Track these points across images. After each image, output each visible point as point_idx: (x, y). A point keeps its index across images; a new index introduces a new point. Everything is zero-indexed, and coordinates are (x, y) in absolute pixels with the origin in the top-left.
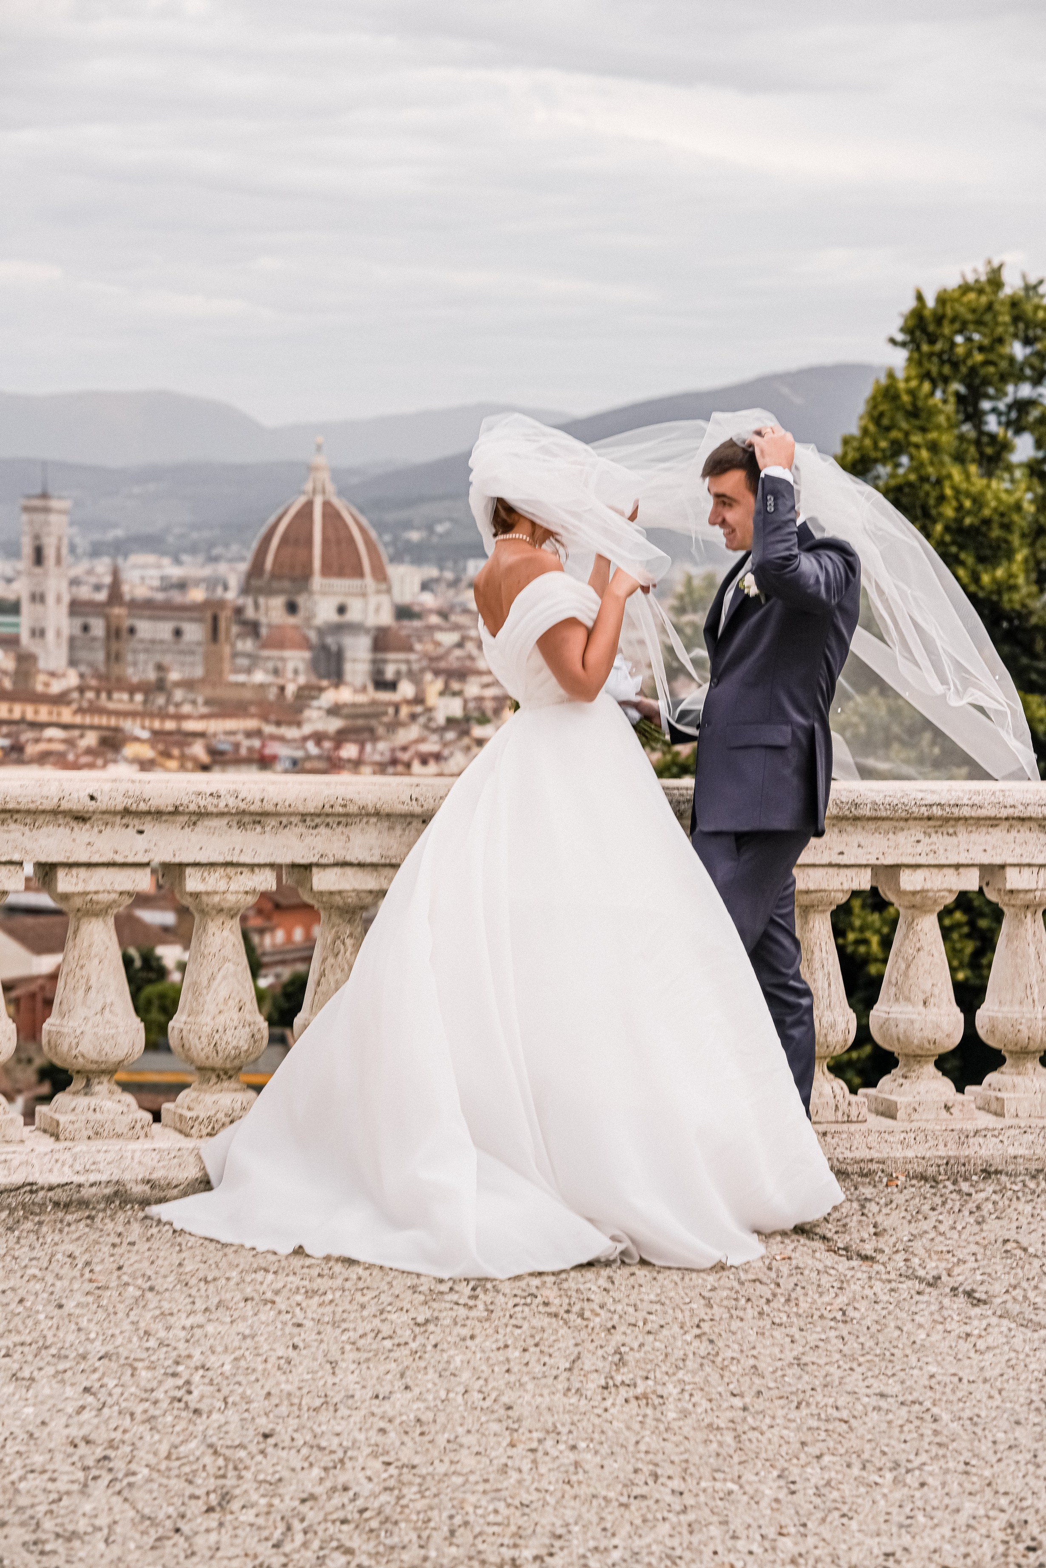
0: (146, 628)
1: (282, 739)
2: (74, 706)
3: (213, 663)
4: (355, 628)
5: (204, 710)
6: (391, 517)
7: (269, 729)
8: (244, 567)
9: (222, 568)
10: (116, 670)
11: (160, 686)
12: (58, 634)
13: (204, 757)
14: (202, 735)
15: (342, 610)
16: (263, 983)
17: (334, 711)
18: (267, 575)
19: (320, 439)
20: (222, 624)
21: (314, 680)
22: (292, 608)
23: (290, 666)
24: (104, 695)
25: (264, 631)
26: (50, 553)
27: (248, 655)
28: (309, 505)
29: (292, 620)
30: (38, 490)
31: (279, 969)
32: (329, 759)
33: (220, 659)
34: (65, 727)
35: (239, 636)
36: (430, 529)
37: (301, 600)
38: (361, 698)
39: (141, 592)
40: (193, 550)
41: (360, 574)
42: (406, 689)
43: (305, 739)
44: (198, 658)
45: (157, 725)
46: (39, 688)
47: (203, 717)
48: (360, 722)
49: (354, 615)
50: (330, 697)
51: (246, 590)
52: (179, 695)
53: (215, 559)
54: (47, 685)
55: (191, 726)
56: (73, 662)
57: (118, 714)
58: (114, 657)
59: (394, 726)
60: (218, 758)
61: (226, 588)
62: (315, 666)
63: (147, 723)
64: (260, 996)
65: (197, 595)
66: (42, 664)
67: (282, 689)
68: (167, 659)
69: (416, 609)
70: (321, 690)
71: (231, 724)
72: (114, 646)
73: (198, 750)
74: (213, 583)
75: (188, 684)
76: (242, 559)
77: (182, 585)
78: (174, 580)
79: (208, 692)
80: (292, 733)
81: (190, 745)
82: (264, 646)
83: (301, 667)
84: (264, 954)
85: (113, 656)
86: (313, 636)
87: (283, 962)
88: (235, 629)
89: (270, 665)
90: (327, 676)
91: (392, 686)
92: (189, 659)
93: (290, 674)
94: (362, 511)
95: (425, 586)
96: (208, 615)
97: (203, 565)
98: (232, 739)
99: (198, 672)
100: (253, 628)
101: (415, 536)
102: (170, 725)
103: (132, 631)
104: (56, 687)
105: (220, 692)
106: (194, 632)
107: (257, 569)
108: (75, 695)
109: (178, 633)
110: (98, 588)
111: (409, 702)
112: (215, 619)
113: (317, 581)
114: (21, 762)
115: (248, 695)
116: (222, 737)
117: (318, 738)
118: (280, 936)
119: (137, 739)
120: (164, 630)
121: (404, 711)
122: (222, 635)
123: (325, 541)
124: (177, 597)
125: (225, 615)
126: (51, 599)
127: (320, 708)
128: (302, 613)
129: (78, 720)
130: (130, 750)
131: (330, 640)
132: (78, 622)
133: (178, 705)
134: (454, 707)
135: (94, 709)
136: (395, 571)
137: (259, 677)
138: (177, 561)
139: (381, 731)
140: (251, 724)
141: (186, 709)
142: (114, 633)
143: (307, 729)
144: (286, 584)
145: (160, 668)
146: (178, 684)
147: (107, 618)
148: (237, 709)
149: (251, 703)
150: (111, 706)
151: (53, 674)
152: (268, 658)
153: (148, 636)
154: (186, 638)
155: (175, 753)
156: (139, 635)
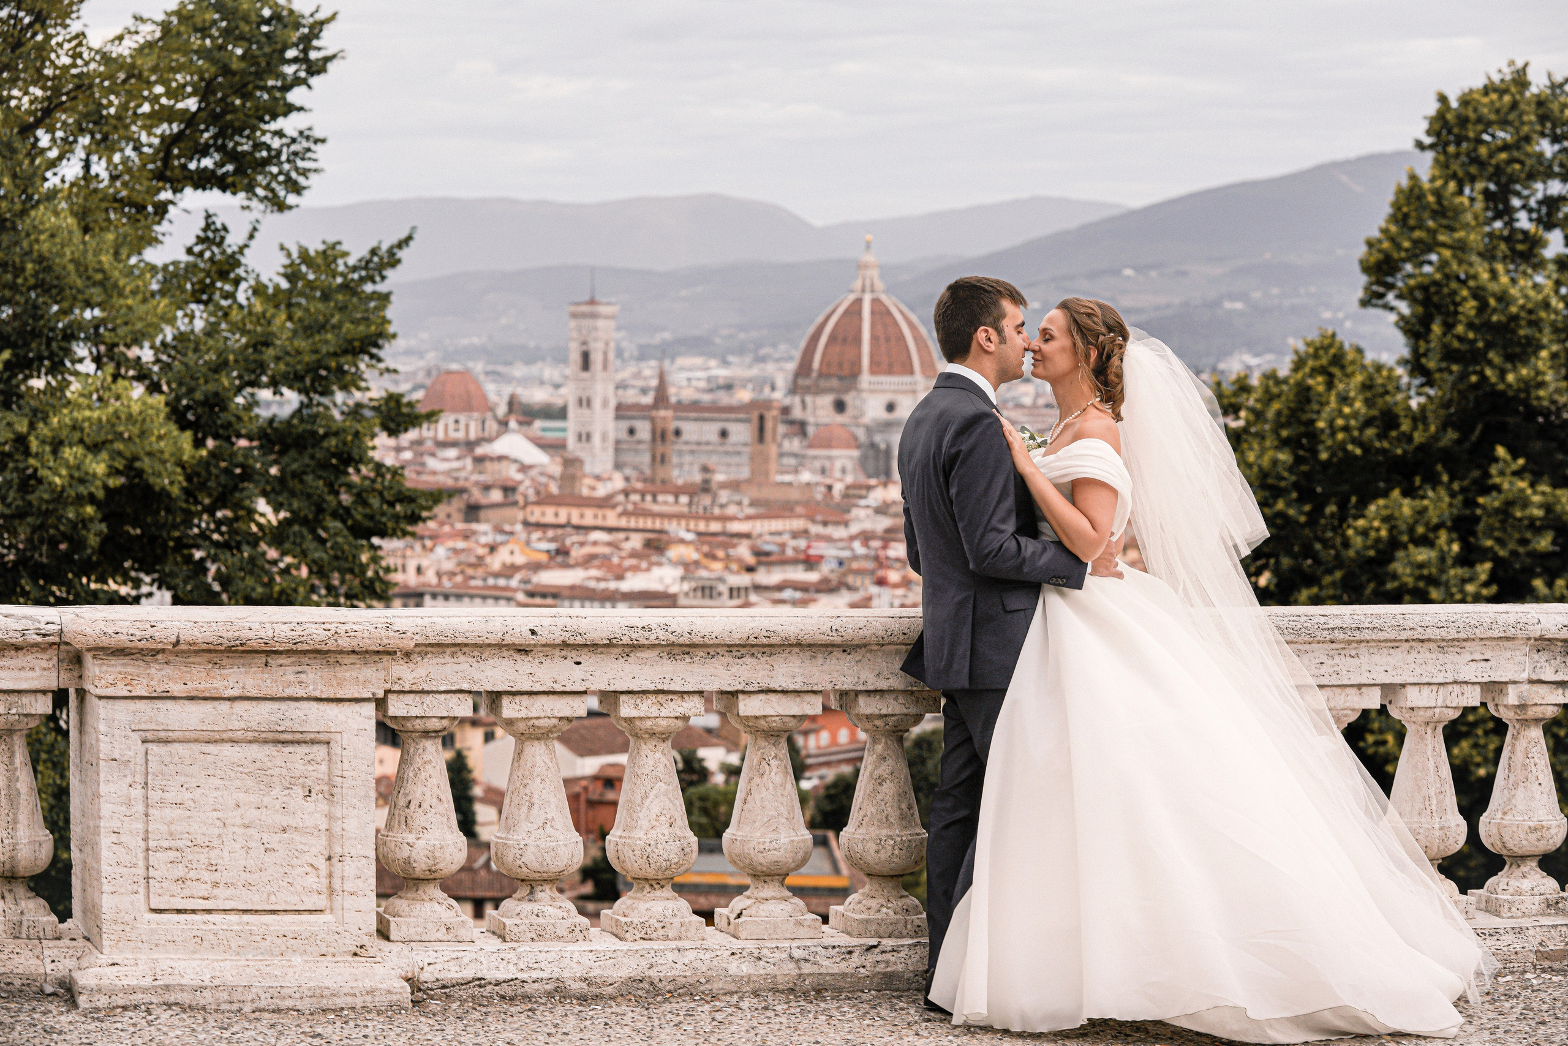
0: (691, 430)
1: (829, 539)
2: (619, 509)
3: (759, 463)
5: (751, 511)
7: (816, 529)
8: (792, 366)
9: (770, 368)
10: (661, 473)
11: (706, 487)
12: (604, 438)
13: (751, 560)
14: (747, 536)
15: (890, 407)
16: (805, 785)
17: (881, 510)
18: (814, 375)
19: (869, 237)
20: (769, 425)
21: (862, 479)
22: (840, 406)
23: (838, 465)
24: (649, 498)
25: (811, 430)
26: (597, 358)
27: (795, 455)
28: (859, 302)
29: (840, 419)
30: (587, 298)
31: (824, 771)
32: (877, 558)
33: (767, 460)
34: (610, 530)
35: (785, 436)
37: (848, 398)
39: (688, 395)
40: (741, 351)
41: (911, 372)
43: (852, 538)
44: (745, 459)
45: (702, 526)
46: (585, 492)
47: (748, 518)
50: (878, 495)
51: (793, 390)
52: (724, 496)
53: (762, 359)
54: (593, 488)
55: (735, 527)
56: (618, 466)
57: (662, 516)
58: (660, 459)
60: (763, 559)
61: (773, 388)
62: (863, 463)
63: (692, 525)
64: (803, 798)
65: (744, 396)
66: (587, 468)
67: (830, 488)
68: (712, 461)
70: (869, 488)
71: (777, 525)
72: (660, 449)
73: (743, 551)
74: (760, 383)
75: (734, 486)
76: (790, 358)
77: (729, 387)
78: (721, 382)
79: (754, 493)
80: (839, 532)
81: (734, 546)
82: (811, 446)
83: (849, 465)
84: (809, 756)
85: (658, 458)
86: (861, 434)
87: (827, 764)
88: (782, 429)
89: (817, 464)
90: (876, 475)
92: (735, 460)
93: (838, 474)
94: (912, 309)
96: (755, 415)
97: (750, 366)
98: (778, 539)
99: (745, 473)
100: (800, 428)
102: (715, 527)
103: (678, 433)
104: (602, 491)
105: (767, 493)
106: (741, 433)
107: (804, 369)
108: (621, 498)
109: (724, 434)
110: (644, 391)
112: (762, 418)
113: (866, 379)
114: (566, 566)
115: (794, 495)
116: (768, 538)
117: (866, 537)
118: (825, 737)
119: (682, 541)
120: (709, 431)
122: (768, 435)
123: (874, 338)
124: (724, 399)
125: (771, 415)
126: (597, 403)
127: (868, 507)
128: (850, 411)
129: (623, 522)
130: (674, 552)
131: (878, 438)
132: (625, 425)
133: (722, 506)
135: (639, 512)
137: (806, 476)
138: (725, 363)
140: (798, 524)
141: (732, 510)
142: (660, 436)
143: (854, 529)
144: (834, 383)
145: (705, 469)
146: (724, 485)
147: (652, 420)
148: (784, 509)
149: (797, 503)
150: (656, 508)
151: (598, 478)
152: (815, 457)
153: (694, 437)
154: (733, 438)
155: (721, 554)
156: (685, 437)
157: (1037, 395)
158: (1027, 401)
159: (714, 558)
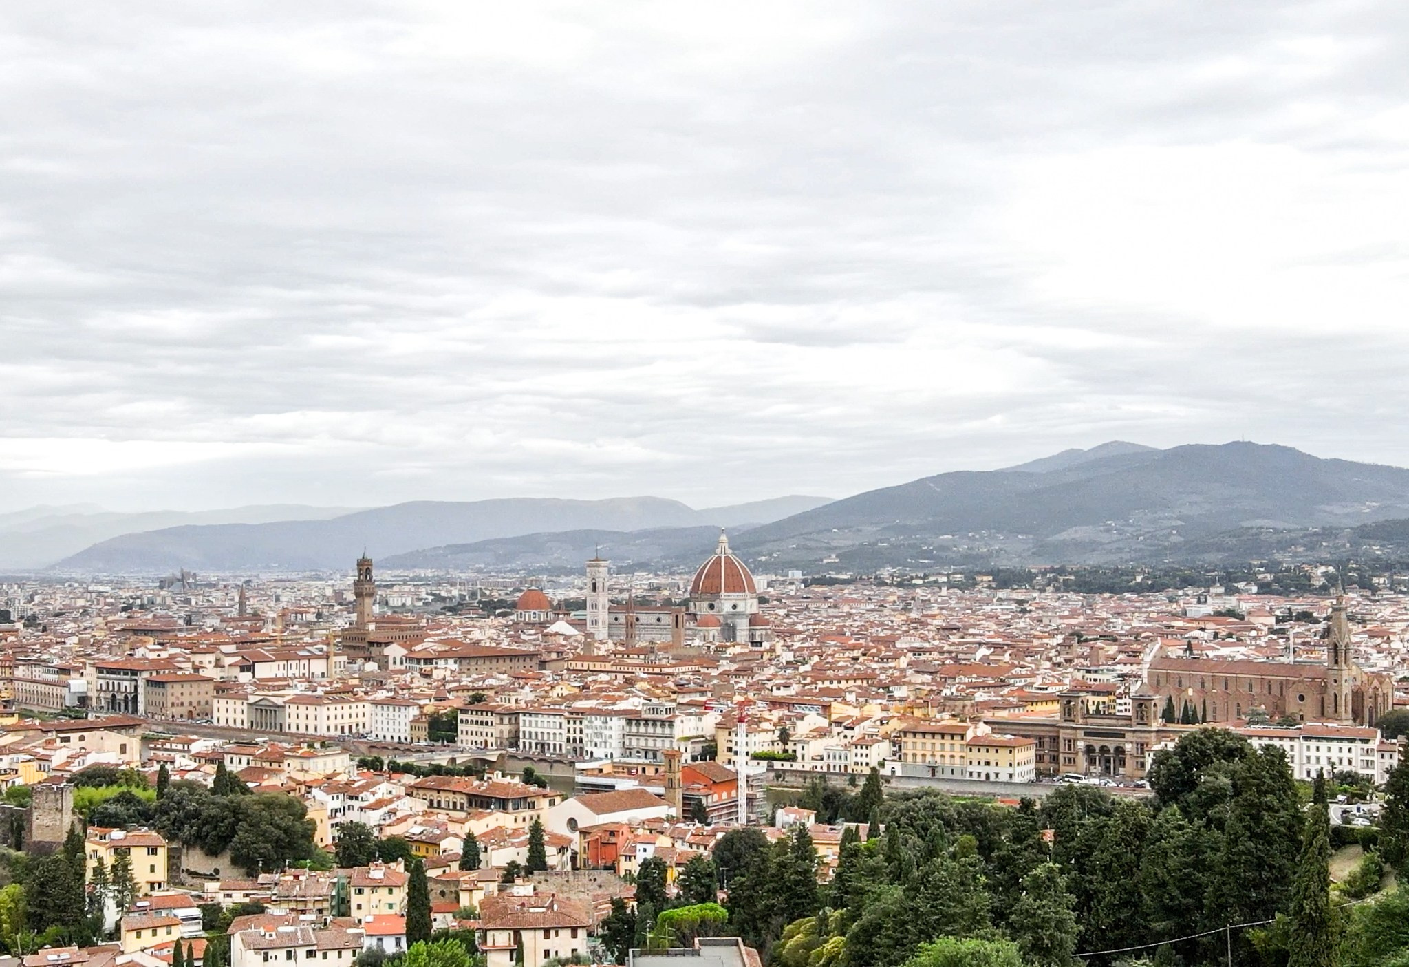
0: (644, 618)
2: (612, 661)
3: (677, 637)
4: (740, 615)
5: (673, 662)
6: (752, 550)
9: (677, 578)
10: (631, 642)
11: (652, 649)
12: (604, 622)
13: (673, 687)
14: (672, 674)
15: (734, 607)
17: (733, 660)
18: (700, 590)
20: (680, 619)
21: (723, 642)
22: (712, 607)
23: (711, 634)
24: (626, 655)
25: (698, 618)
26: (599, 585)
27: (692, 630)
28: (718, 558)
29: (711, 612)
30: (594, 558)
33: (680, 636)
34: (608, 672)
35: (688, 620)
36: (770, 555)
37: (715, 603)
38: (746, 651)
39: (640, 594)
41: (742, 587)
42: (766, 645)
44: (669, 632)
45: (651, 670)
46: (596, 651)
47: (672, 665)
48: (746, 664)
49: (740, 609)
50: (731, 651)
52: (661, 655)
54: (599, 650)
55: (666, 670)
56: (611, 636)
57: (632, 665)
58: (630, 636)
59: (762, 666)
60: (681, 688)
61: (679, 589)
62: (723, 635)
63: (646, 669)
65: (666, 595)
66: (597, 638)
67: (709, 647)
68: (654, 634)
69: (767, 597)
70: (727, 647)
71: (685, 668)
72: (630, 631)
73: (671, 684)
74: (672, 586)
75: (665, 649)
77: (658, 588)
78: (655, 585)
79: (675, 652)
81: (667, 680)
82: (698, 626)
83: (716, 634)
84: (708, 807)
86: (721, 619)
88: (685, 618)
89: (702, 634)
90: (729, 640)
91: (760, 644)
92: (665, 632)
93: (712, 640)
95: (769, 585)
96: (674, 615)
97: (668, 576)
98: (687, 676)
99: (669, 639)
100: (694, 616)
101: (763, 559)
102: (657, 671)
103: (638, 620)
104: (603, 651)
105: (682, 652)
106: (666, 618)
107: (696, 587)
108: (613, 655)
109: (659, 620)
111: (768, 651)
112: (677, 617)
113: (723, 593)
114: (587, 698)
115: (692, 652)
116: (682, 676)
118: (716, 797)
119: (642, 680)
120: (652, 618)
121: (766, 656)
122: (680, 624)
123: (726, 574)
124: (657, 595)
125: (681, 615)
126: (600, 607)
127: (726, 657)
128: (716, 609)
129: (614, 669)
130: (639, 685)
131: (729, 621)
132: (613, 616)
133: (660, 660)
134: (790, 656)
135: (621, 663)
136: (756, 579)
137: (697, 642)
138: (656, 575)
139: (756, 670)
140: (695, 668)
141: (664, 662)
142: (630, 624)
144: (709, 595)
145: (652, 643)
146: (660, 648)
147: (626, 617)
148: (688, 659)
149: (694, 657)
150: (629, 661)
151: (602, 643)
152: (701, 631)
153: (645, 622)
154: (663, 622)
155: (660, 685)
156: (641, 621)
157: (797, 590)
158: (792, 593)
159: (657, 687)
